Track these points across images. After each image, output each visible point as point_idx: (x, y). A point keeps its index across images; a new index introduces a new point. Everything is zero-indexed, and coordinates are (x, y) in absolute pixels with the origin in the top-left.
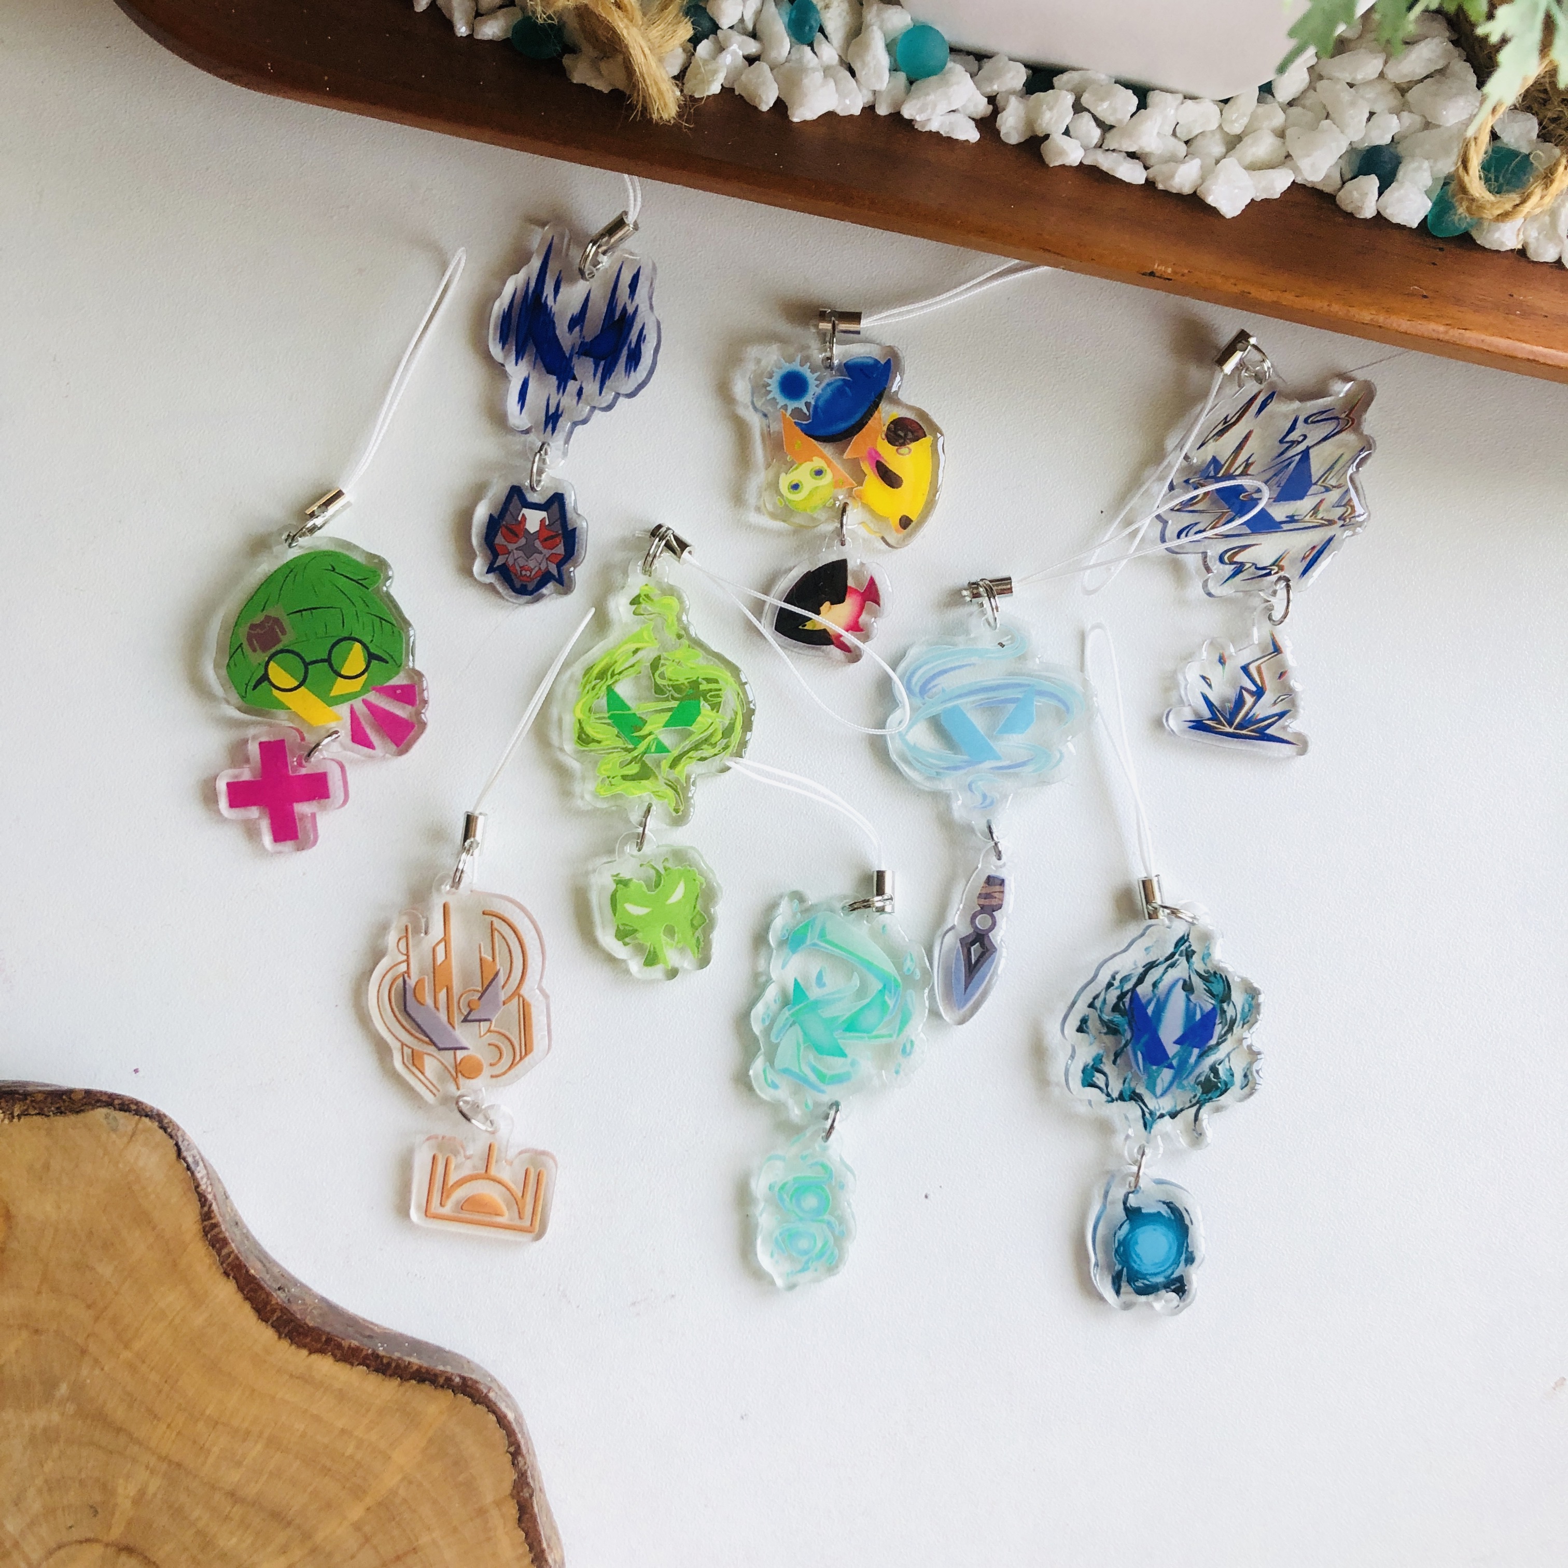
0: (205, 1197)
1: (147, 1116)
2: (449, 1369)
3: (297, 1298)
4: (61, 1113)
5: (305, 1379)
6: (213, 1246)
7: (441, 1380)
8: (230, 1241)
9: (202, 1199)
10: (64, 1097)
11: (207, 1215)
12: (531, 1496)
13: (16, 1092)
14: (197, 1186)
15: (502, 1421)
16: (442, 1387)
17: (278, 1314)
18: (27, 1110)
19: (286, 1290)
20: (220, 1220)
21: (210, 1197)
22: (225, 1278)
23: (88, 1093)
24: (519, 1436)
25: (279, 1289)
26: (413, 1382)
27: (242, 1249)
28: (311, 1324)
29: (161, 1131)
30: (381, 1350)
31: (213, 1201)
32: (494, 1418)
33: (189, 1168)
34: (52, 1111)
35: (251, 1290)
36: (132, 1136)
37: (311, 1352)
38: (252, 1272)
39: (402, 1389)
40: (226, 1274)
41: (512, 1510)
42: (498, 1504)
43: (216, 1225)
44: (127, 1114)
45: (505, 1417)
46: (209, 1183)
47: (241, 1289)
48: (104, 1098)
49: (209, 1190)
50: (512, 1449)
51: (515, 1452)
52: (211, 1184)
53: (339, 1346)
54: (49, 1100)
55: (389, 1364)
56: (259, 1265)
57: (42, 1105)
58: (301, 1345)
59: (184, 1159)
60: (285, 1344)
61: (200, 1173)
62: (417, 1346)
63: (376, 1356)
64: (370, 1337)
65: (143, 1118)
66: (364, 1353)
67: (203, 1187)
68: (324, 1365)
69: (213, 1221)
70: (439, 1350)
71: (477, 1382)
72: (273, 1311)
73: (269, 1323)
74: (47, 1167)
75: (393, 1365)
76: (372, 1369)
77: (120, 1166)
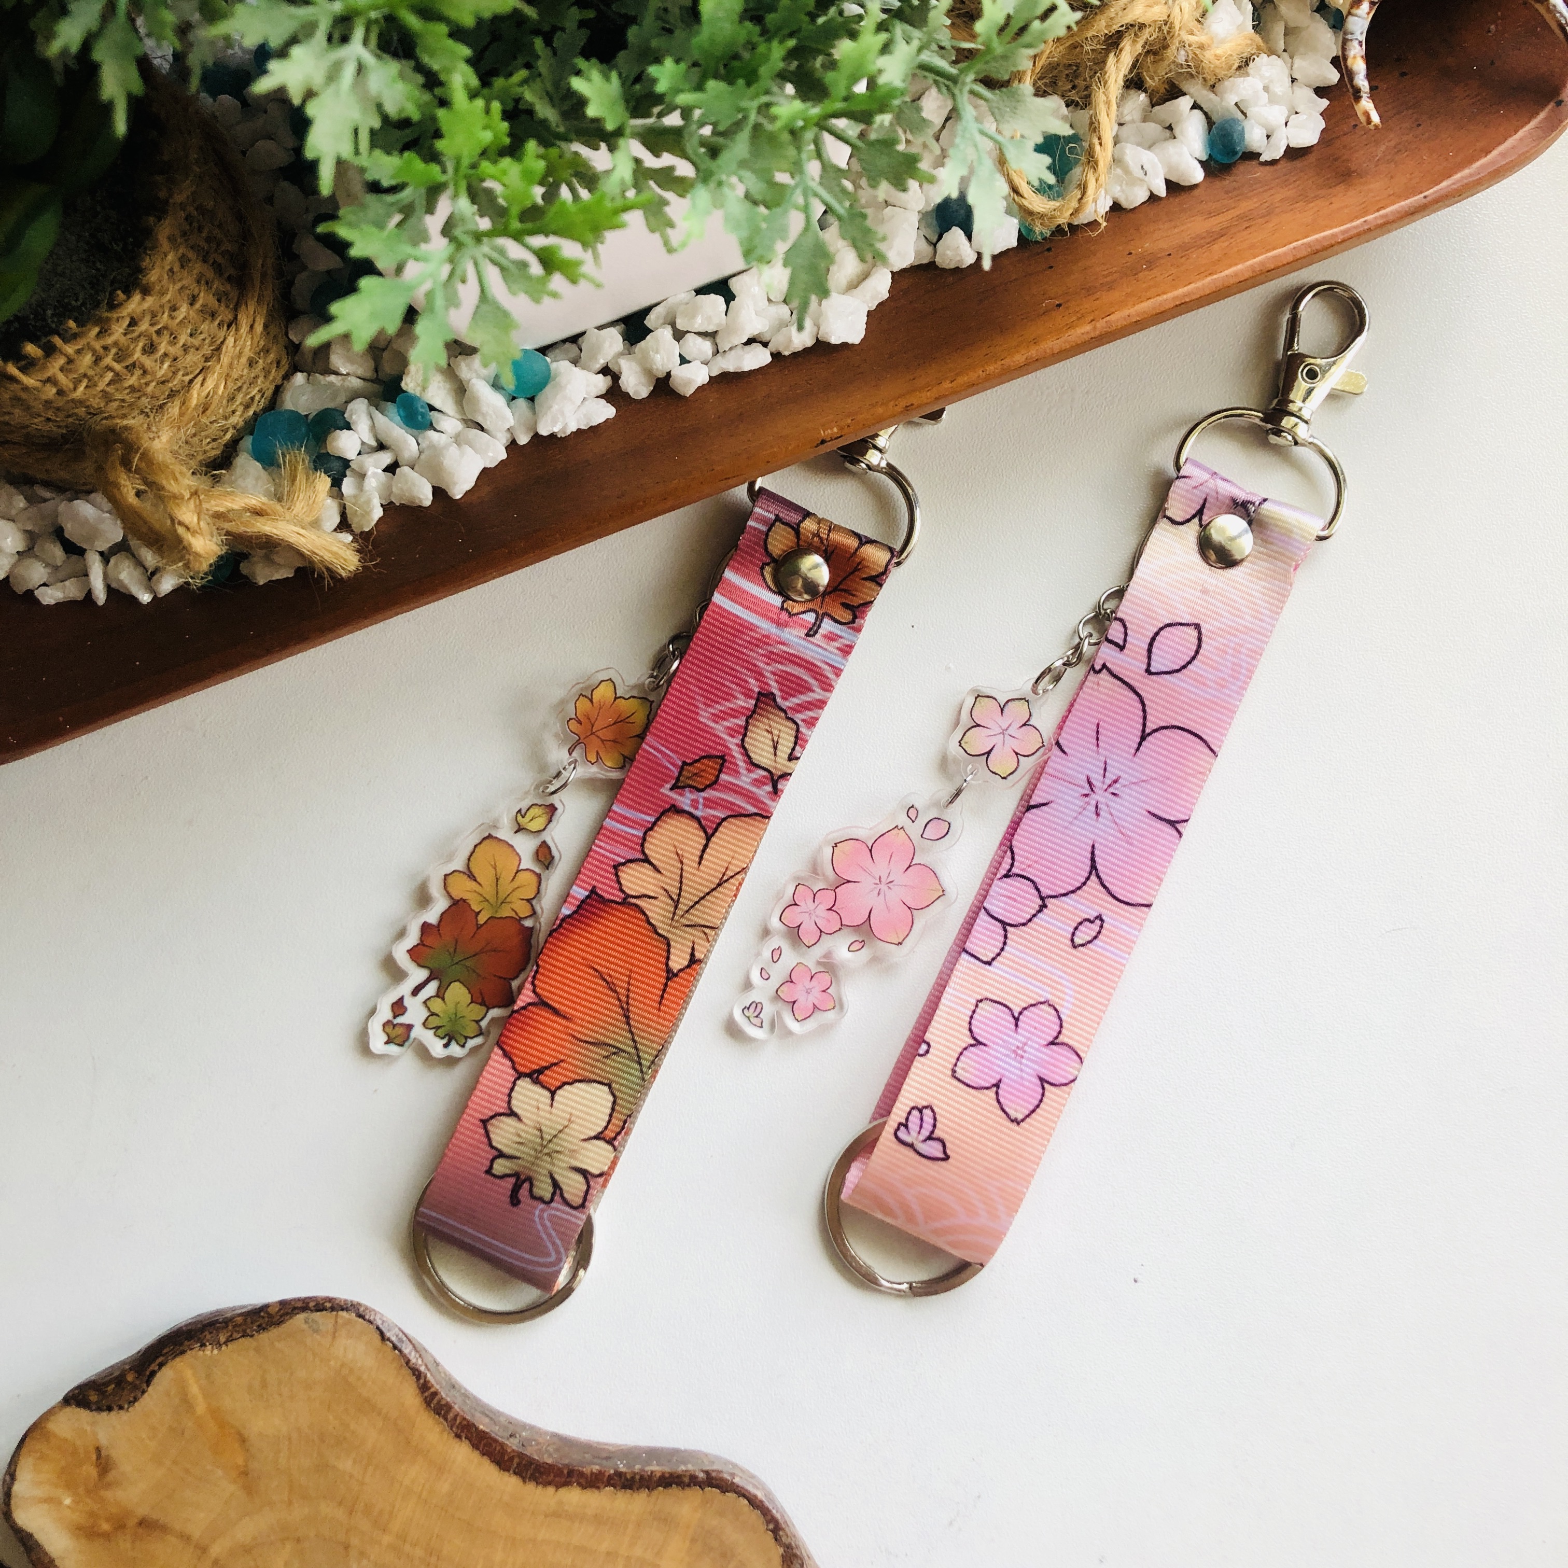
0: (418, 1370)
1: (343, 1309)
2: (690, 1467)
3: (529, 1440)
4: (264, 1329)
6: (439, 1414)
7: (686, 1479)
8: (453, 1405)
9: (416, 1373)
10: (262, 1314)
11: (424, 1386)
13: (217, 1322)
14: (408, 1362)
15: (754, 1503)
16: (689, 1485)
17: (516, 1460)
19: (518, 1436)
20: (437, 1387)
21: (422, 1369)
22: (459, 1441)
24: (774, 1512)
25: (511, 1436)
28: (550, 1462)
29: (360, 1320)
30: (622, 1468)
31: (427, 1371)
32: (746, 1502)
33: (395, 1347)
34: (255, 1330)
35: (486, 1445)
36: (334, 1333)
38: (481, 1427)
40: (458, 1436)
43: (435, 1394)
44: (324, 1313)
45: (756, 1497)
46: (417, 1356)
47: (475, 1446)
48: (299, 1304)
49: (420, 1362)
50: (771, 1526)
52: (420, 1356)
53: (581, 1475)
54: (249, 1320)
56: (486, 1420)
57: (244, 1327)
61: (407, 1349)
64: (607, 1458)
65: (340, 1313)
67: (414, 1361)
69: (432, 1390)
71: (720, 1472)
72: (511, 1459)
73: (511, 1471)
76: (618, 1488)
77: (331, 1363)
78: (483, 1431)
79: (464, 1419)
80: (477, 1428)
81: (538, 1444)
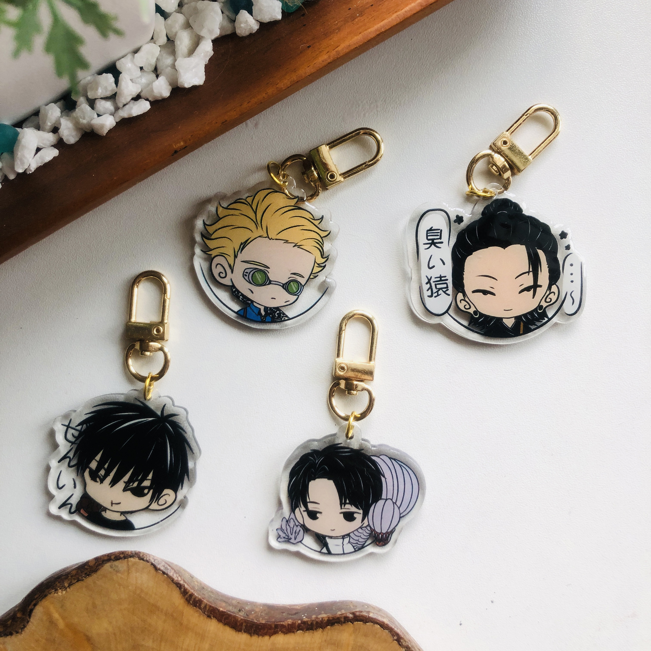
0: (179, 583)
1: (131, 557)
2: (343, 611)
3: (250, 611)
4: (88, 575)
6: (195, 606)
7: (343, 620)
8: (203, 599)
9: (179, 586)
10: (86, 567)
11: (185, 592)
13: (62, 575)
14: (173, 580)
15: (383, 626)
16: (344, 623)
17: (244, 624)
18: (71, 582)
19: (243, 610)
20: (192, 591)
21: (182, 582)
22: (210, 619)
23: (97, 559)
24: (397, 629)
25: (240, 611)
26: (329, 627)
27: (211, 600)
28: (264, 622)
29: (142, 561)
30: (305, 619)
31: (185, 584)
32: (379, 626)
33: (164, 573)
34: (84, 576)
35: (225, 619)
36: (129, 570)
37: (270, 635)
38: (221, 609)
39: (325, 633)
40: (209, 617)
43: (192, 595)
44: (120, 560)
45: (383, 623)
46: (178, 575)
47: (220, 621)
48: (106, 558)
49: (180, 579)
50: (395, 638)
51: (398, 638)
52: (179, 576)
53: (283, 626)
54: (79, 571)
55: (312, 624)
56: (224, 604)
57: (77, 576)
58: (263, 635)
59: (159, 569)
61: (171, 573)
62: (322, 607)
63: (304, 623)
64: (296, 614)
65: (129, 559)
66: (297, 624)
67: (176, 579)
68: (280, 639)
69: (190, 593)
70: (334, 604)
71: (361, 612)
72: (241, 624)
73: (242, 631)
74: (94, 606)
75: (315, 623)
76: (305, 630)
77: (130, 588)
78: (222, 612)
79: (210, 606)
80: (219, 610)
81: (256, 612)
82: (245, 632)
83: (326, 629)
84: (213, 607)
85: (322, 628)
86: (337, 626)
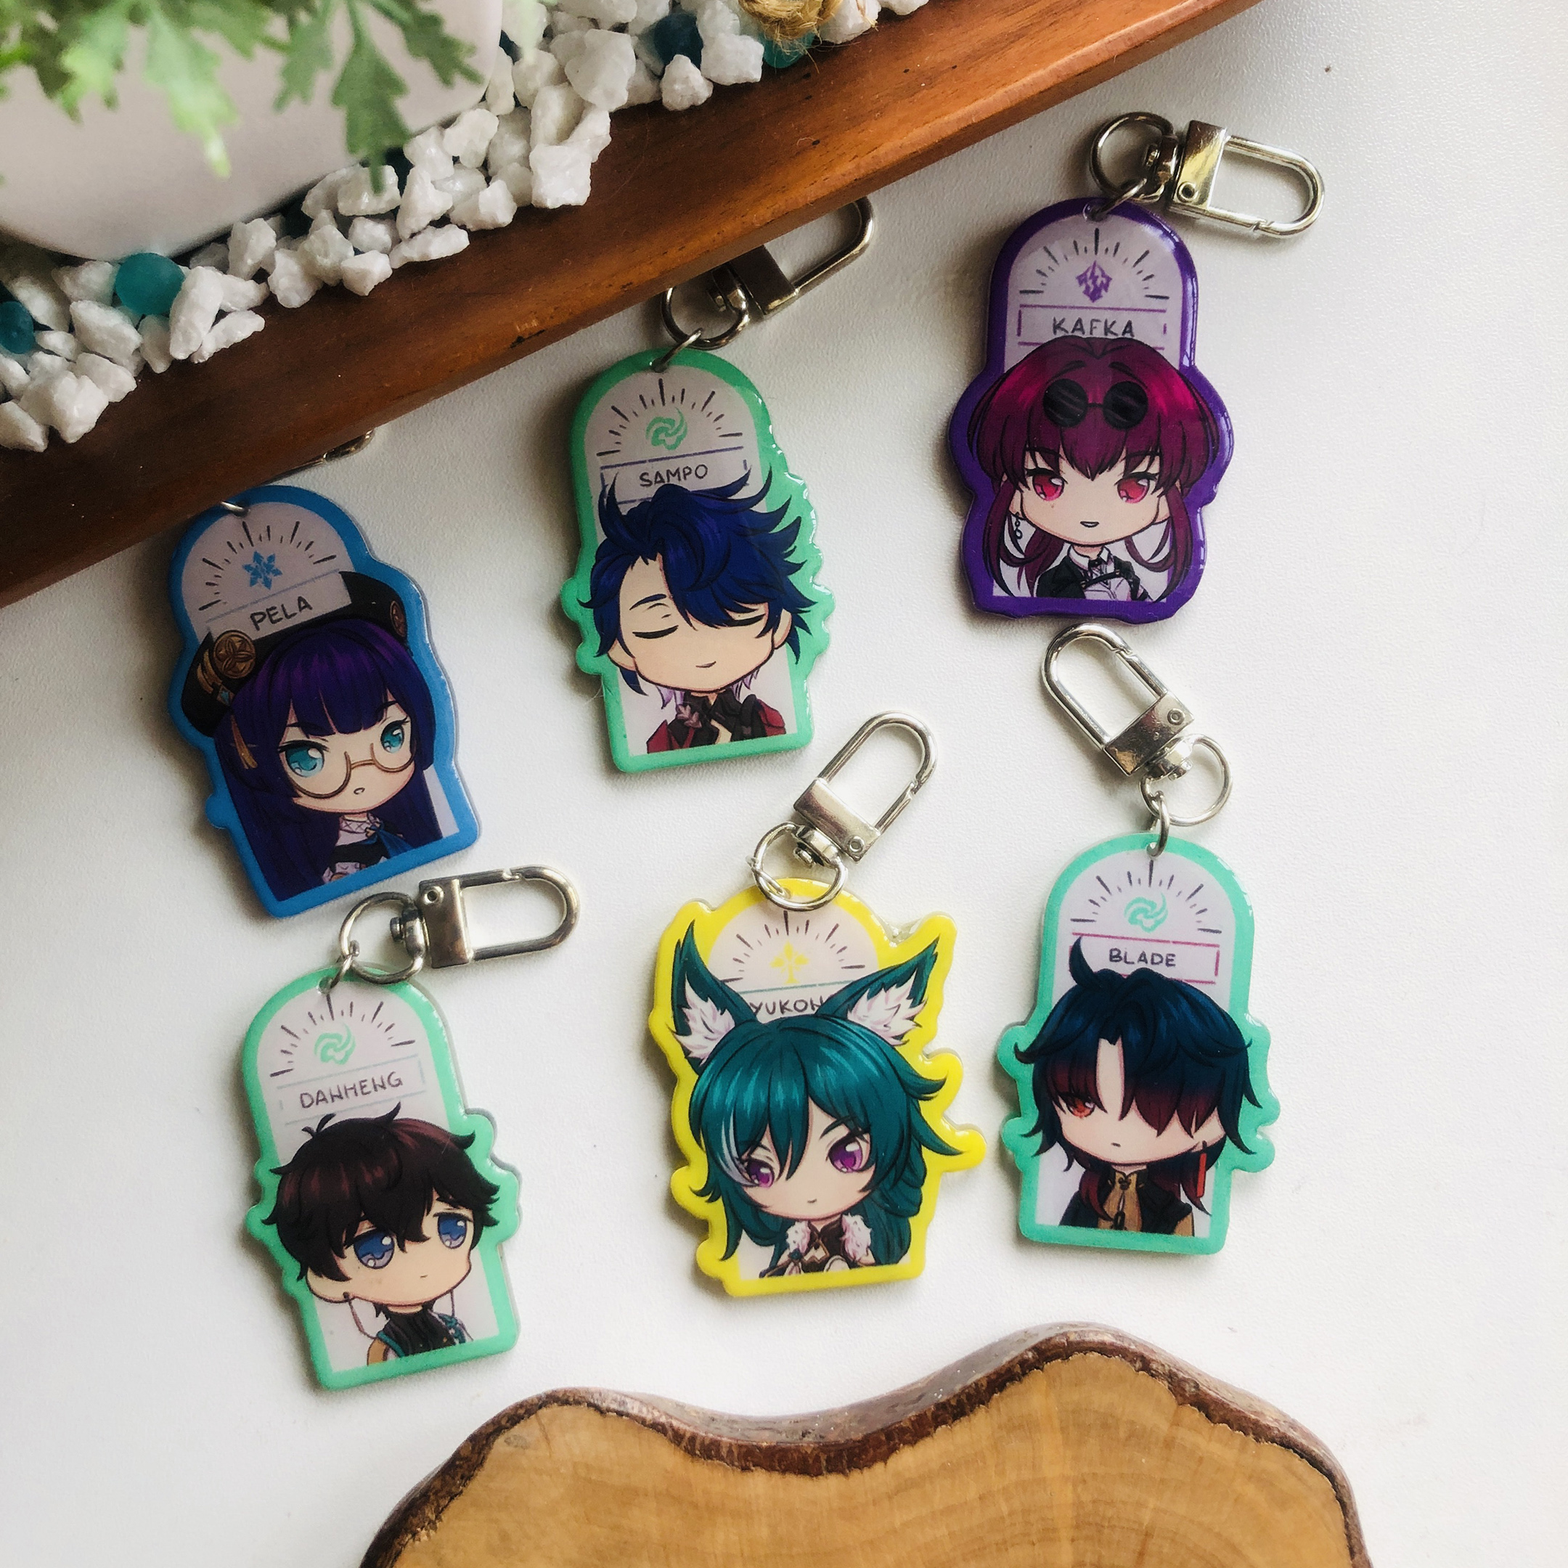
0: (659, 1424)
1: (540, 1407)
2: (1014, 1353)
3: (826, 1428)
4: (469, 1478)
5: (904, 1486)
6: (710, 1457)
7: (1018, 1369)
8: (719, 1438)
9: (659, 1428)
10: (457, 1463)
11: (677, 1438)
12: (1197, 1386)
13: (414, 1500)
14: (643, 1422)
15: (1105, 1350)
16: (1024, 1374)
17: (823, 1458)
18: (438, 1506)
19: (810, 1431)
20: (692, 1429)
21: (663, 1420)
22: (749, 1474)
23: (472, 1439)
24: (1133, 1347)
25: (803, 1435)
26: (996, 1395)
27: (735, 1435)
28: (860, 1436)
29: (567, 1408)
30: (941, 1398)
31: (670, 1420)
32: (1097, 1354)
33: (620, 1414)
34: (460, 1484)
35: (780, 1461)
36: (546, 1435)
37: (885, 1459)
38: (764, 1445)
39: (993, 1411)
40: (745, 1469)
41: (1192, 1415)
42: (1176, 1423)
43: (693, 1438)
44: (521, 1422)
45: (1103, 1343)
46: (649, 1408)
47: (770, 1468)
48: (490, 1430)
49: (656, 1414)
50: (1138, 1365)
51: (1143, 1362)
52: (654, 1408)
53: (903, 1431)
54: (447, 1477)
55: (959, 1401)
56: (765, 1434)
57: (447, 1489)
58: (869, 1464)
59: (609, 1410)
60: (856, 1475)
61: (633, 1408)
62: (969, 1363)
63: (942, 1406)
64: (920, 1398)
65: (540, 1412)
66: (929, 1414)
67: (649, 1417)
68: (907, 1459)
69: (688, 1435)
70: (989, 1349)
71: (1049, 1340)
72: (817, 1459)
73: (824, 1472)
75: (963, 1397)
76: (950, 1421)
77: (562, 1470)
78: (769, 1448)
79: (740, 1446)
82: (830, 1472)
83: (993, 1402)
84: (746, 1446)
85: (984, 1404)
86: (1012, 1389)
